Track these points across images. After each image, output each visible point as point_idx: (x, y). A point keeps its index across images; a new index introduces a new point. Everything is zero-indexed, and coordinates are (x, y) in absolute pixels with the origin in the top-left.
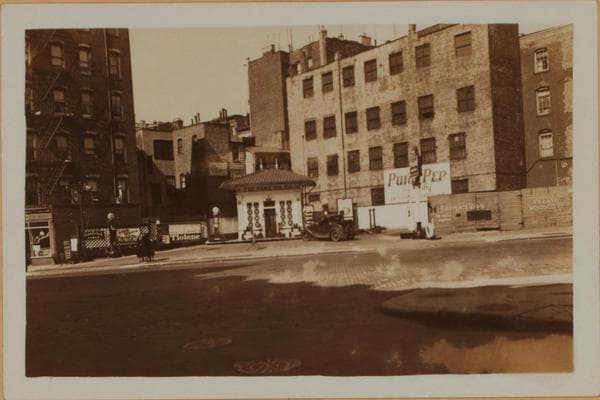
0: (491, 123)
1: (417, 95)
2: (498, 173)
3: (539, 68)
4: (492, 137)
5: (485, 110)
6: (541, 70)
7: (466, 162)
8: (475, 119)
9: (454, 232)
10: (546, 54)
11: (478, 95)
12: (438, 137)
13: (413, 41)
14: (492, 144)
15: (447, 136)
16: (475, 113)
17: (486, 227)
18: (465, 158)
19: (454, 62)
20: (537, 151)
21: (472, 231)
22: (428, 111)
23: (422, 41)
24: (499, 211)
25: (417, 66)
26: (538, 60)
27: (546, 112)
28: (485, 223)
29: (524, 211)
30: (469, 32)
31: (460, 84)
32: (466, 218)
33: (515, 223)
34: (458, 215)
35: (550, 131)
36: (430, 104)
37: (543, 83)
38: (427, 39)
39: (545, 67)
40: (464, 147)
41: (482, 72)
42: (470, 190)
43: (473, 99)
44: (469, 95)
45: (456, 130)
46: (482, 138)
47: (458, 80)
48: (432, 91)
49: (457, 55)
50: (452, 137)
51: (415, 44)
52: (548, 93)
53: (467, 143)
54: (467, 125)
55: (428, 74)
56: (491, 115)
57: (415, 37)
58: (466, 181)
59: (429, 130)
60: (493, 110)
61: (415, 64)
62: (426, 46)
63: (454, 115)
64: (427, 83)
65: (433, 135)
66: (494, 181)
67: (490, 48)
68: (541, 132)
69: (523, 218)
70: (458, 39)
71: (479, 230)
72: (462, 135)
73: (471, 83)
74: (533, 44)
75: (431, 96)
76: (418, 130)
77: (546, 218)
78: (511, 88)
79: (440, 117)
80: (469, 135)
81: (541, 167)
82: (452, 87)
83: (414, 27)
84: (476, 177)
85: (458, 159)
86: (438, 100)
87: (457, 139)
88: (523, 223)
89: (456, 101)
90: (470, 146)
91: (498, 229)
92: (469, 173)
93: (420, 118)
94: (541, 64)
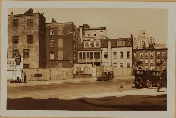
0: (38, 48)
1: (12, 35)
2: (39, 63)
3: (51, 33)
4: (38, 52)
5: (36, 43)
6: (51, 34)
7: (29, 59)
8: (33, 46)
9: (30, 81)
10: (53, 30)
11: (34, 38)
12: (19, 50)
13: (12, 17)
14: (38, 54)
15: (23, 50)
16: (33, 44)
17: (40, 79)
18: (29, 57)
19: (27, 27)
20: (49, 58)
21: (36, 80)
22: (16, 41)
23: (15, 18)
24: (44, 74)
25: (13, 26)
26: (51, 31)
27: (52, 47)
28: (40, 78)
29: (51, 75)
30: (32, 19)
31: (29, 34)
32: (34, 76)
33: (49, 78)
34: (32, 75)
35: (53, 52)
36: (17, 39)
37: (52, 38)
38: (18, 18)
39: (53, 34)
40: (29, 54)
41: (36, 32)
42: (30, 67)
43: (33, 39)
44: (31, 38)
45: (26, 48)
46: (35, 52)
47: (28, 33)
48: (18, 35)
49: (28, 25)
50: (24, 50)
51: (13, 19)
52: (53, 41)
53: (30, 53)
54: (30, 47)
55: (17, 29)
56: (38, 45)
57: (13, 16)
58: (29, 65)
59: (16, 47)
60: (39, 43)
61: (12, 25)
62: (17, 20)
63: (26, 44)
64: (17, 32)
65: (18, 49)
66: (38, 65)
67: (39, 25)
68: (51, 52)
69: (51, 77)
70: (28, 20)
71: (38, 80)
72: (28, 50)
73: (32, 34)
74: (50, 26)
75: (18, 36)
76: (12, 47)
77: (57, 77)
78: (43, 38)
79: (20, 44)
80: (30, 51)
81: (50, 62)
82: (26, 34)
83: (13, 13)
84: (32, 64)
85: (26, 57)
86: (20, 38)
87: (26, 51)
88: (50, 79)
89: (26, 39)
90: (31, 54)
91: (44, 80)
92: (30, 62)
93: (13, 43)
94: (52, 33)
